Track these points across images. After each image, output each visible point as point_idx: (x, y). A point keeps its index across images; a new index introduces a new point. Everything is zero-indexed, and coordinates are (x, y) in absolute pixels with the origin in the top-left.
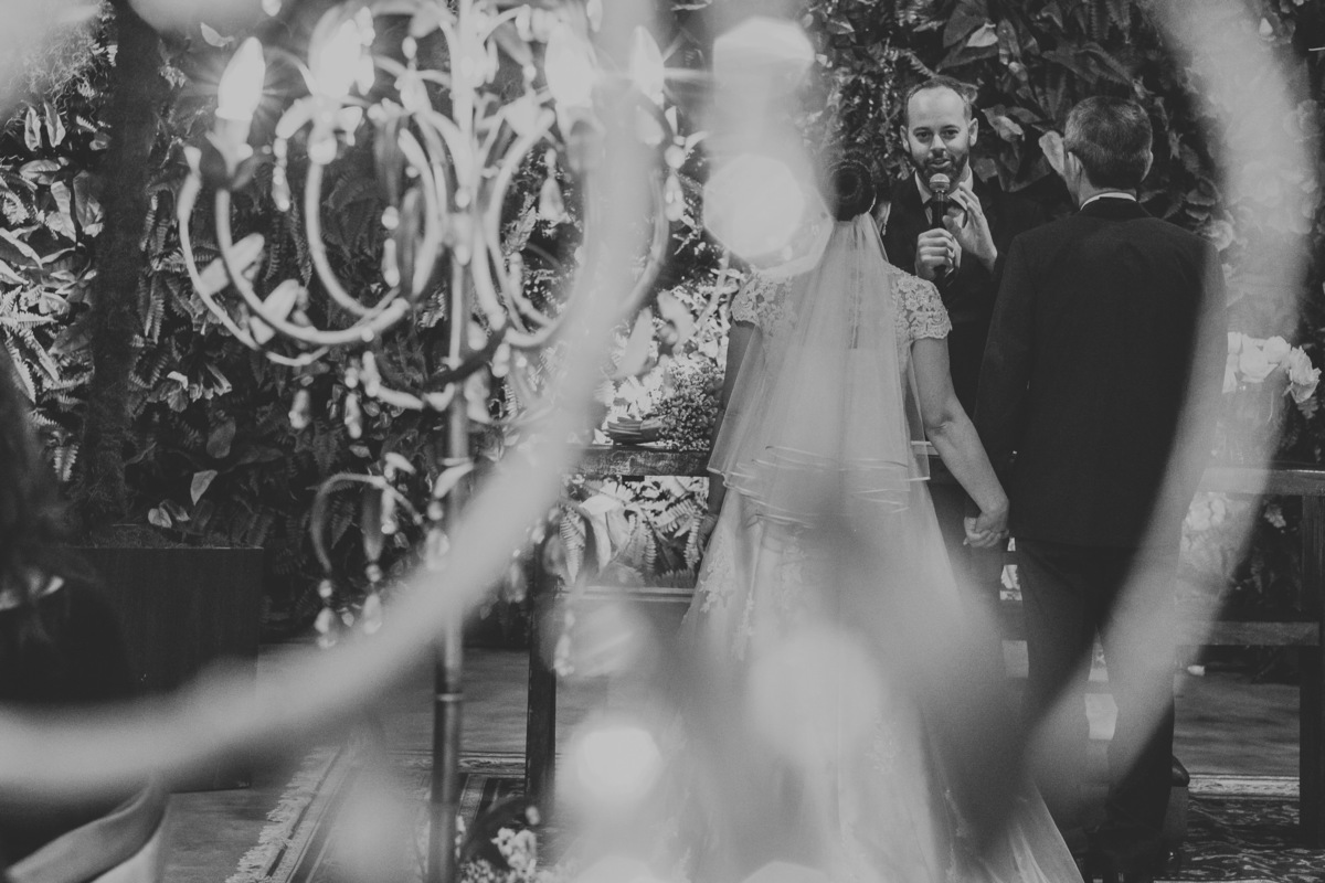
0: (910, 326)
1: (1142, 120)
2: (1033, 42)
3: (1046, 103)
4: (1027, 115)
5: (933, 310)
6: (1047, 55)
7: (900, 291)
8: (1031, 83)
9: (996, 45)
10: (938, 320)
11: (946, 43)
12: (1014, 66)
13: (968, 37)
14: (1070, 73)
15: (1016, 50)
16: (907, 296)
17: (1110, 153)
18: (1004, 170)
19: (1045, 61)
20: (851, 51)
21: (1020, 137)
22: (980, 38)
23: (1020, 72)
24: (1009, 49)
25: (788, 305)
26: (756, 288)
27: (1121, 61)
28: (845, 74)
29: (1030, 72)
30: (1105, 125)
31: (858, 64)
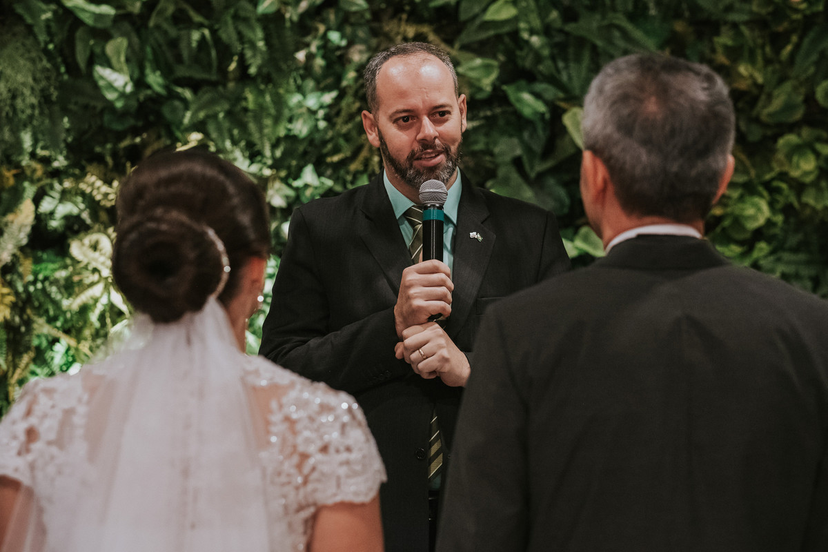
0: (305, 482)
1: (717, 101)
2: (554, 15)
3: (570, 78)
4: (550, 92)
5: (348, 449)
6: (570, 27)
7: (287, 419)
8: (553, 58)
9: (515, 19)
10: (358, 468)
11: (463, 16)
12: (535, 40)
13: (485, 10)
14: (594, 48)
15: (537, 23)
16: (299, 427)
17: (655, 160)
18: (528, 149)
19: (567, 34)
20: (366, 29)
21: (543, 115)
22: (498, 11)
23: (542, 47)
24: (528, 22)
25: (79, 448)
26: (29, 413)
27: (647, 33)
28: (361, 52)
29: (554, 46)
30: (652, 107)
31: (374, 42)
